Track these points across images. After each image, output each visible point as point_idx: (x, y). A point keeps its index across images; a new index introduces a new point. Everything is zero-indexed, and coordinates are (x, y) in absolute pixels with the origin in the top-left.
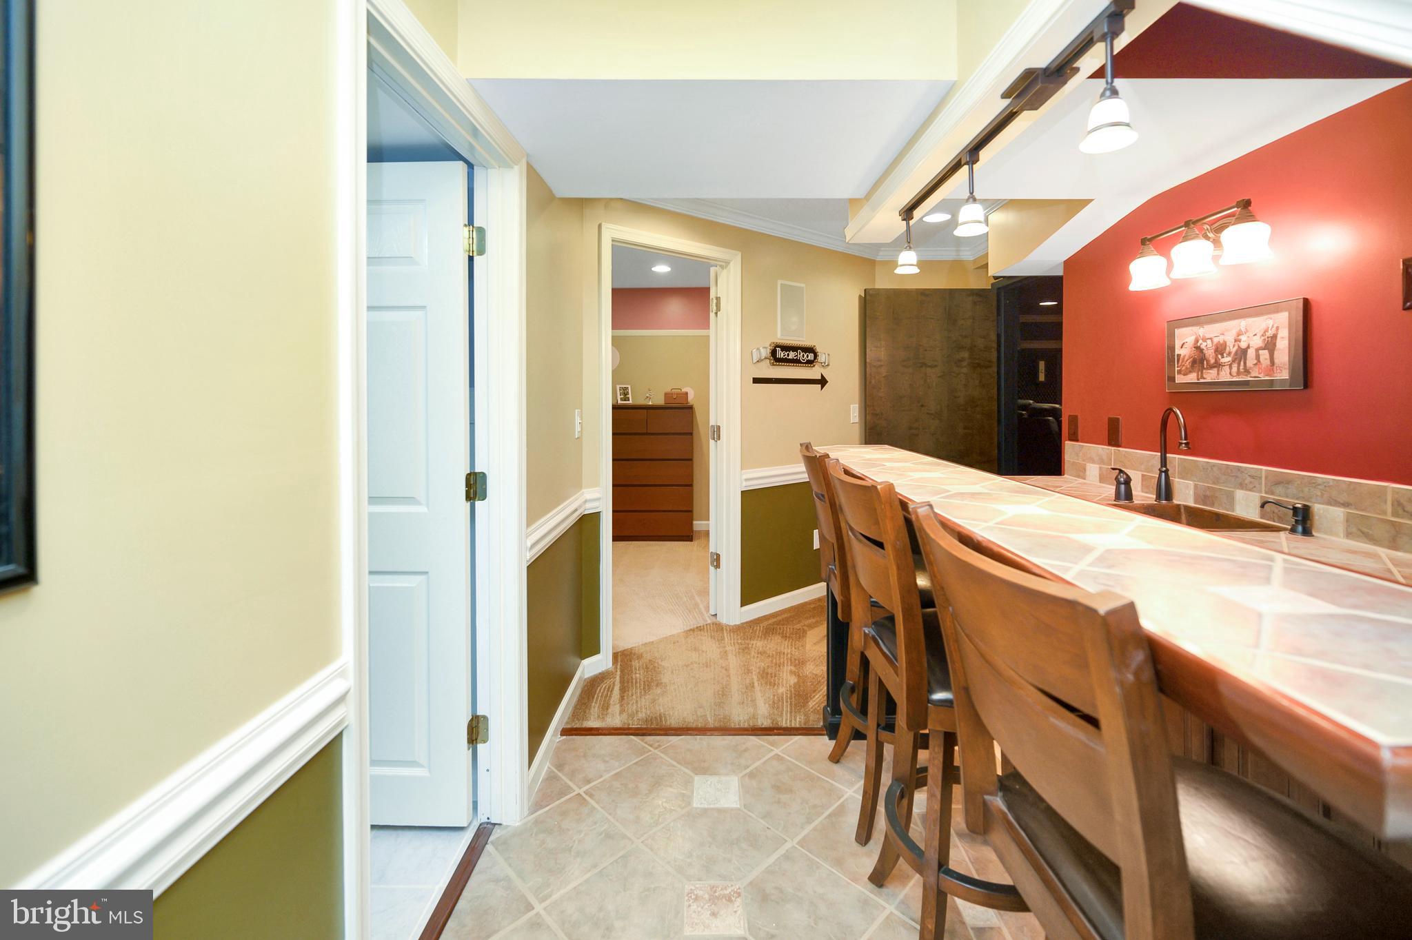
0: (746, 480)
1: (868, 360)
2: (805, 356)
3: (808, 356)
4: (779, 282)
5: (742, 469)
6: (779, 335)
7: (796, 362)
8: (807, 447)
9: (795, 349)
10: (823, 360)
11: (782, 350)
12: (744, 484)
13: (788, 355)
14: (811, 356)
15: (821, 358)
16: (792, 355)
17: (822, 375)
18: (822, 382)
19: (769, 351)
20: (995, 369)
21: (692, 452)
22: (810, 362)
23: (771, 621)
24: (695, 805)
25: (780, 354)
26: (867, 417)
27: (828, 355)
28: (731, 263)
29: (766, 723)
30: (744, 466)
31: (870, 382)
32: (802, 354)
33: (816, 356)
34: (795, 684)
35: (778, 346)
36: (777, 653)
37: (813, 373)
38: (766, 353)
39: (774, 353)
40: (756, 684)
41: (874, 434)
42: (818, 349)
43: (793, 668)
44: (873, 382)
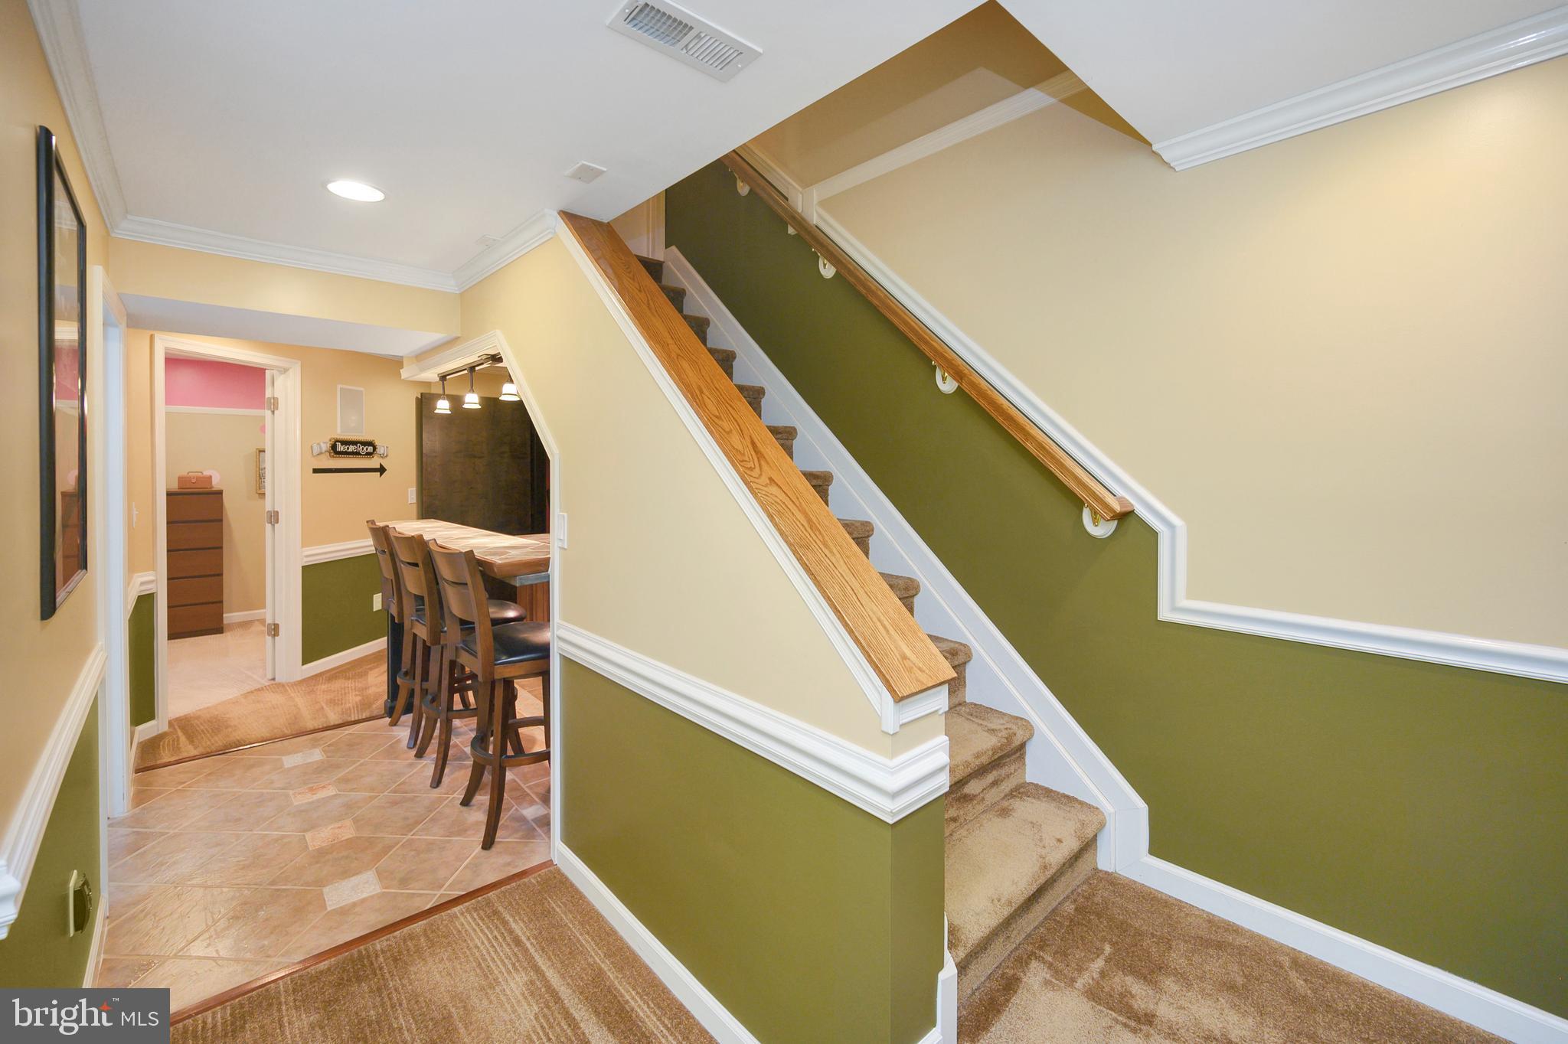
0: (307, 556)
1: (424, 451)
2: (365, 449)
3: (367, 449)
4: (339, 387)
5: (303, 547)
6: (339, 431)
7: (356, 454)
8: (373, 522)
9: (354, 443)
10: (382, 452)
11: (342, 445)
12: (305, 559)
13: (348, 449)
14: (370, 449)
15: (380, 450)
16: (352, 448)
17: (381, 465)
18: (382, 470)
19: (329, 445)
20: (529, 460)
21: (221, 539)
22: (369, 454)
23: (334, 672)
24: (286, 767)
25: (340, 448)
26: (424, 498)
27: (387, 447)
28: (291, 370)
29: (340, 722)
30: (305, 544)
31: (426, 470)
32: (361, 448)
33: (375, 448)
34: (360, 701)
35: (338, 441)
36: (342, 688)
37: (374, 463)
38: (326, 446)
39: (334, 447)
40: (325, 707)
41: (427, 511)
42: (377, 443)
43: (357, 693)
44: (429, 469)
